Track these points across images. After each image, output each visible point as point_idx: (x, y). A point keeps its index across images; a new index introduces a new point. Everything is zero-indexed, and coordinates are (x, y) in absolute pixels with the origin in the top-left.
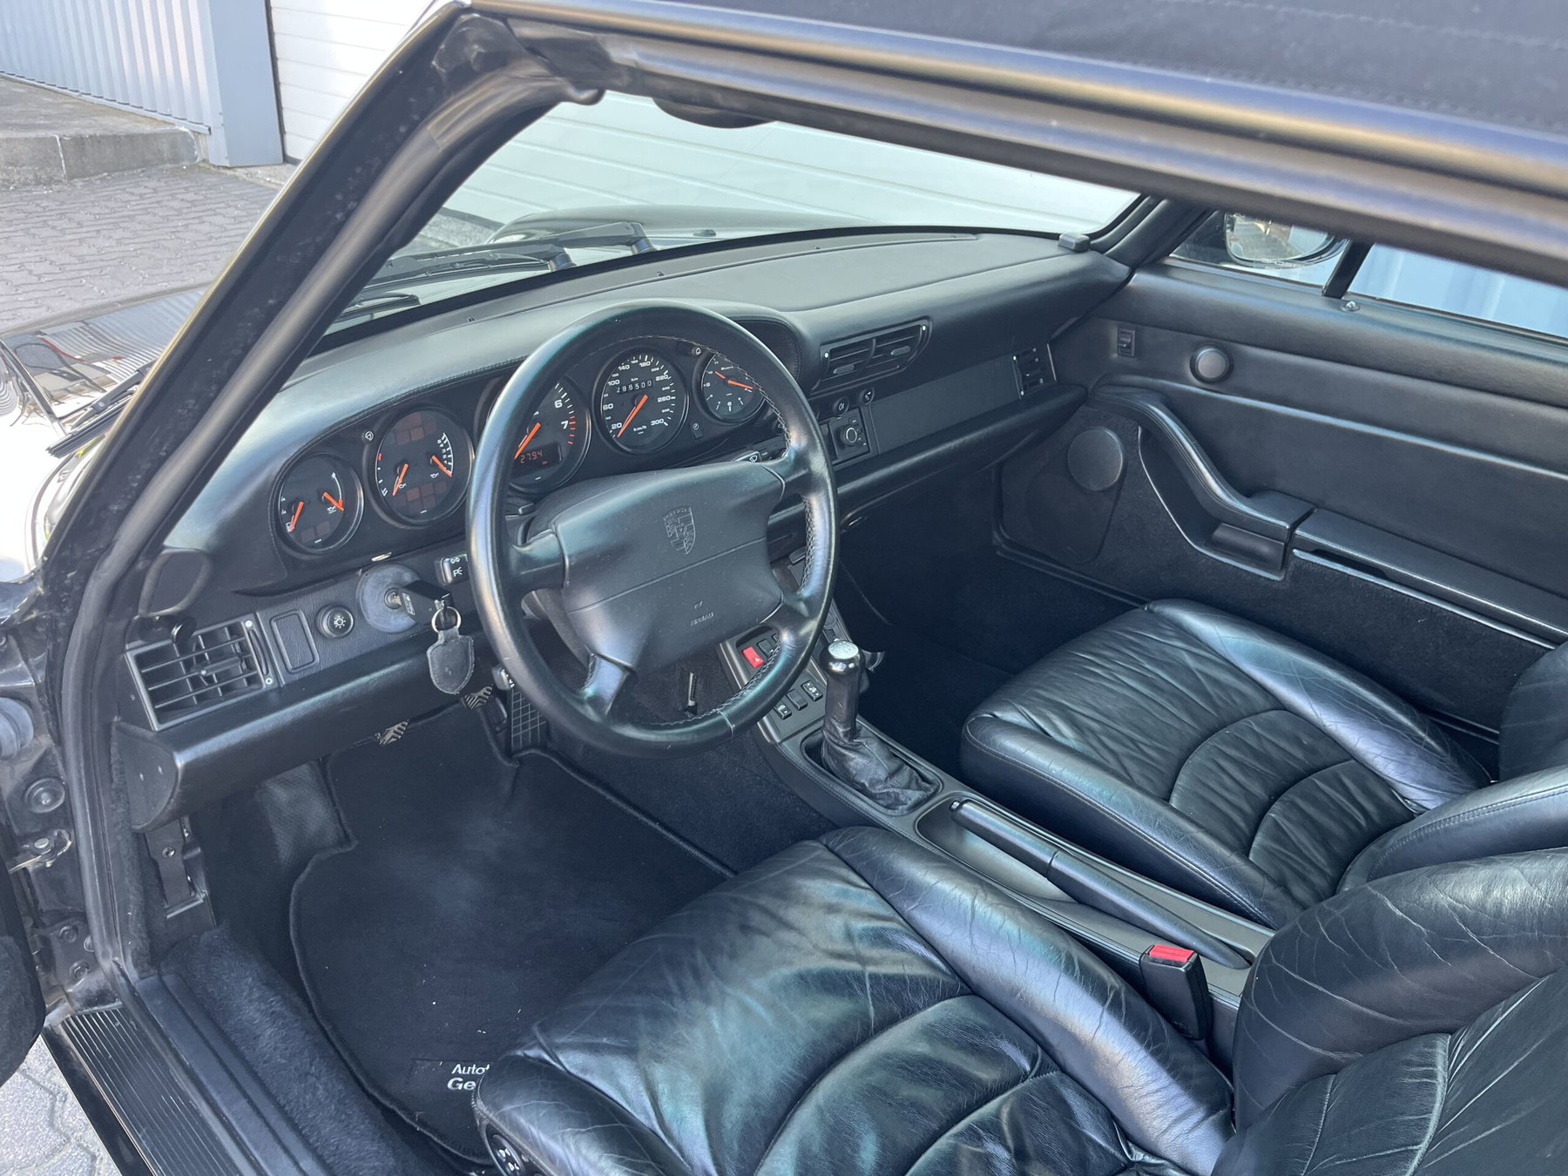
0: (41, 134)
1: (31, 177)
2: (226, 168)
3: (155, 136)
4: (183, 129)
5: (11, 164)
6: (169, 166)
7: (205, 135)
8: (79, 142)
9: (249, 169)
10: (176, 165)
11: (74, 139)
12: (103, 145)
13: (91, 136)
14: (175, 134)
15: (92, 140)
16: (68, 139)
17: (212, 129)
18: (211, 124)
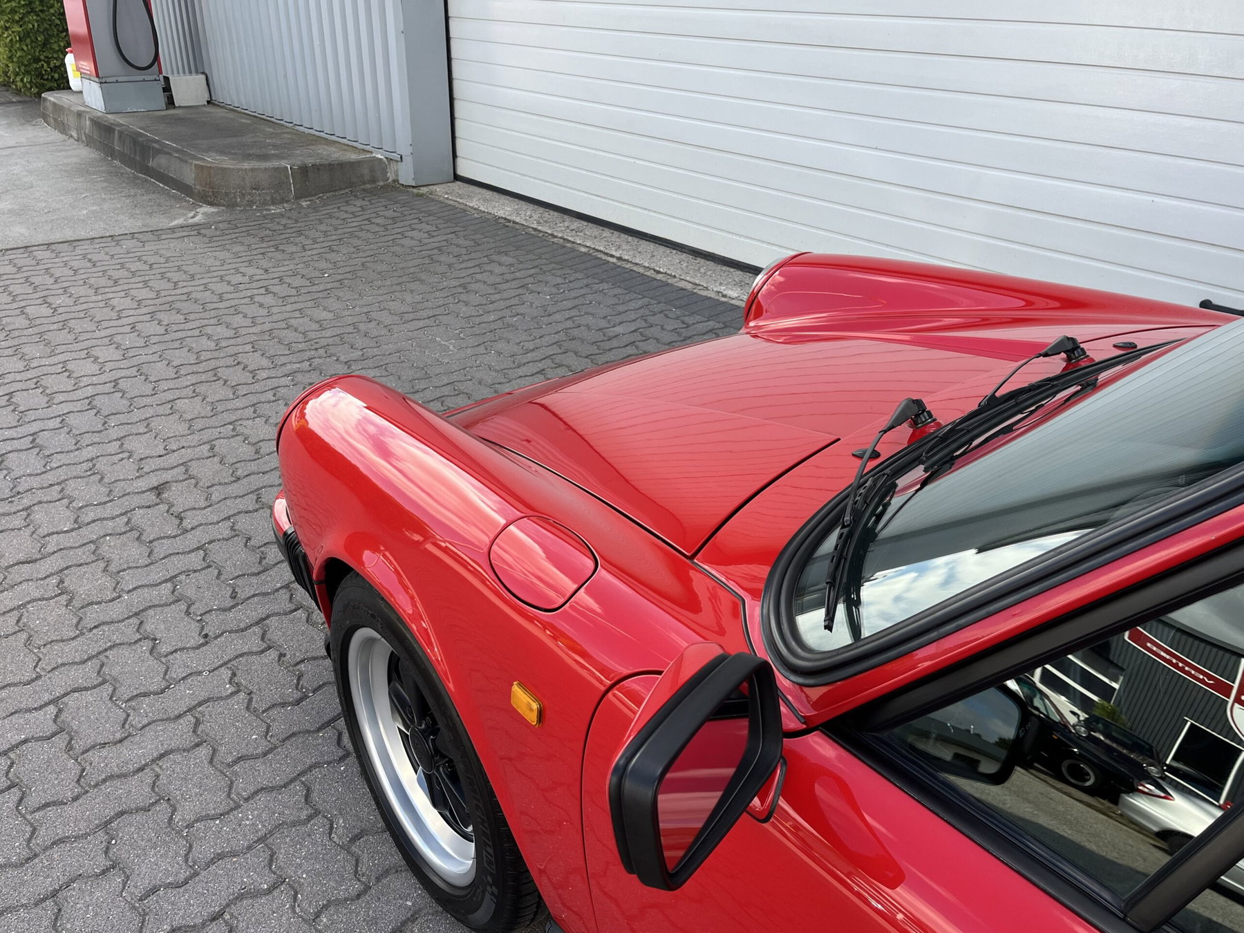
0: (275, 163)
1: (268, 198)
2: (413, 187)
3: (358, 163)
4: (379, 156)
5: (255, 189)
6: (368, 186)
7: (397, 161)
8: (304, 170)
9: (431, 187)
10: (374, 186)
11: (300, 168)
12: (321, 172)
13: (313, 165)
14: (374, 161)
15: (314, 168)
16: (296, 168)
17: (403, 157)
18: (403, 153)
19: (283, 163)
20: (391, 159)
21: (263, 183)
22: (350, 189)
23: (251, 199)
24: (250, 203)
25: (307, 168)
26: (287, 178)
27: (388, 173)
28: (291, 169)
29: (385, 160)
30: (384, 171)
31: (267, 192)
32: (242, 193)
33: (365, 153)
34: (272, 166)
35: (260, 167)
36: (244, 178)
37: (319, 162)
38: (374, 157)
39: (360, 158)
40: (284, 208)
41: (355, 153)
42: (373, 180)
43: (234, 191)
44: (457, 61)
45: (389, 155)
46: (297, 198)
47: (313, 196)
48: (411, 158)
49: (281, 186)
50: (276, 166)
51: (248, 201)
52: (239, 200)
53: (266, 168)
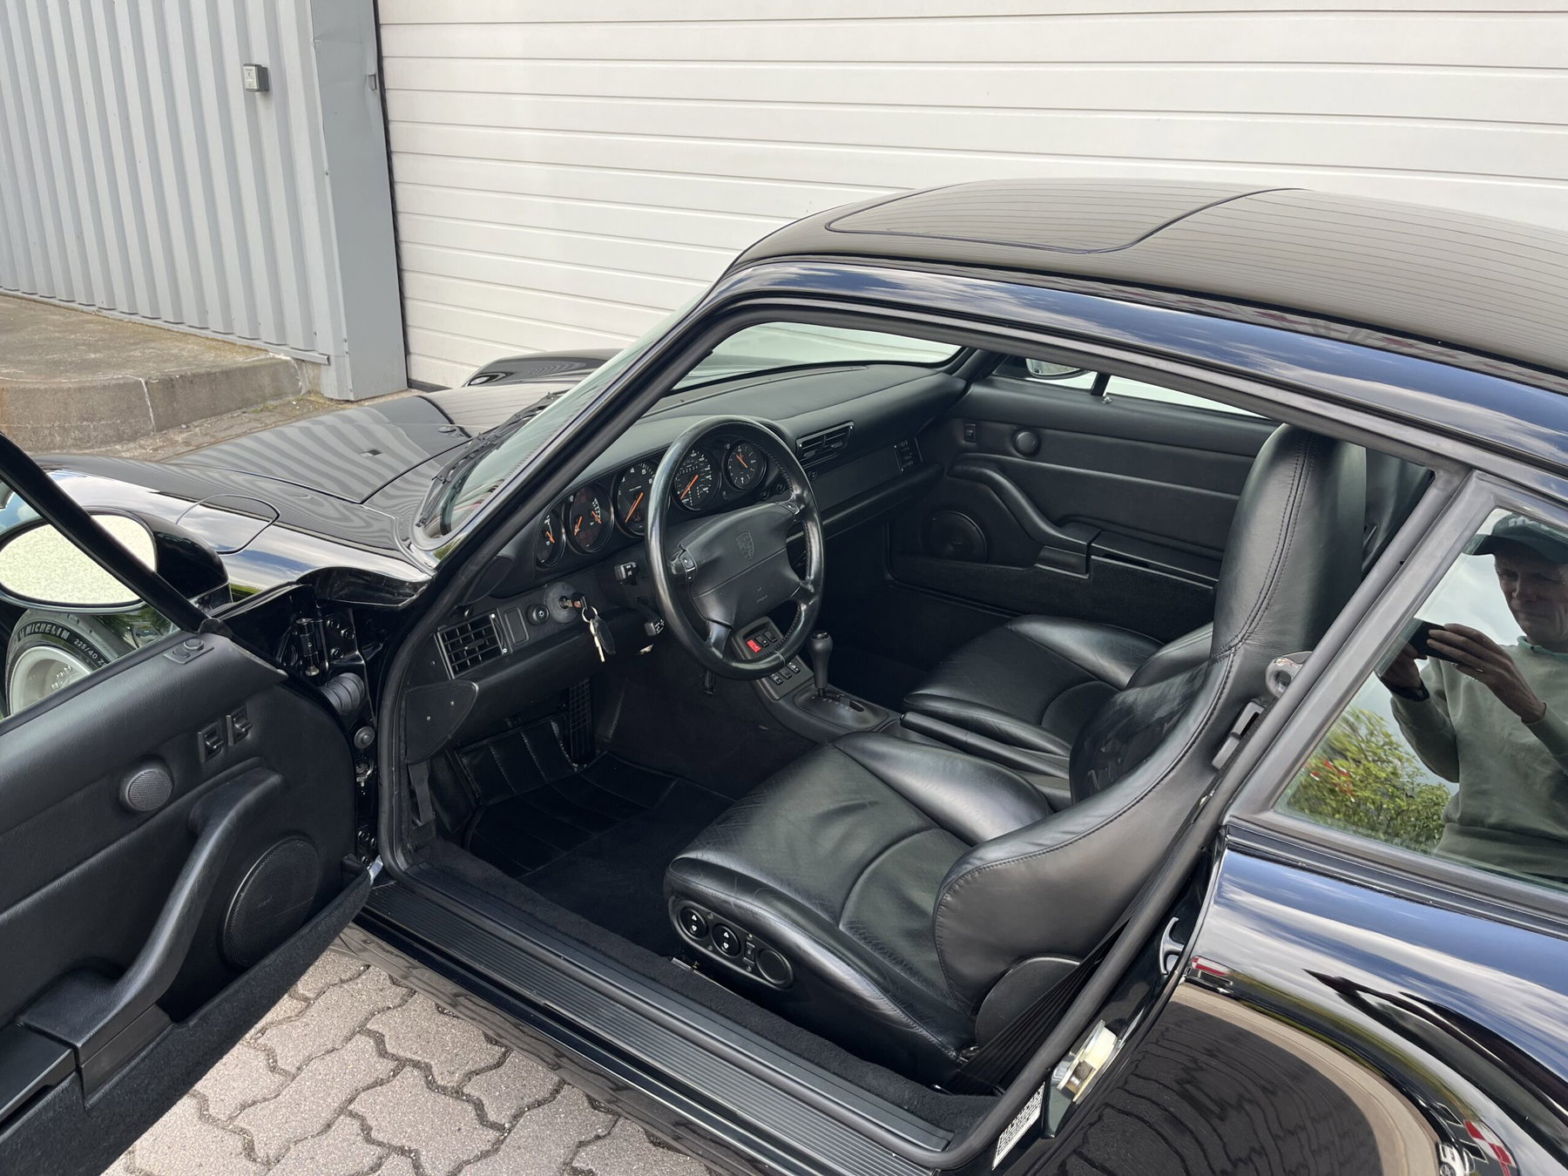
0: (112, 376)
1: (111, 433)
3: (251, 370)
4: (282, 357)
5: (87, 419)
6: (271, 403)
7: (318, 364)
8: (168, 385)
10: (282, 402)
11: (163, 382)
12: (196, 386)
13: (181, 376)
14: (277, 365)
15: (183, 381)
16: (154, 381)
17: (332, 358)
18: (331, 353)
19: (129, 374)
20: (303, 361)
21: (101, 409)
22: (244, 410)
23: (81, 436)
24: (79, 443)
25: (172, 380)
26: (140, 399)
27: (299, 380)
28: (146, 383)
29: (293, 362)
30: (294, 380)
31: (109, 422)
32: (65, 429)
33: (255, 352)
34: (114, 382)
35: (94, 384)
36: (65, 404)
37: (188, 370)
38: (273, 358)
39: (253, 361)
40: (142, 447)
41: (237, 352)
42: (278, 394)
43: (49, 425)
44: (406, 215)
45: (302, 355)
46: (161, 428)
47: (184, 423)
48: (347, 359)
49: (132, 412)
50: (121, 382)
51: (75, 439)
52: (58, 439)
53: (105, 386)
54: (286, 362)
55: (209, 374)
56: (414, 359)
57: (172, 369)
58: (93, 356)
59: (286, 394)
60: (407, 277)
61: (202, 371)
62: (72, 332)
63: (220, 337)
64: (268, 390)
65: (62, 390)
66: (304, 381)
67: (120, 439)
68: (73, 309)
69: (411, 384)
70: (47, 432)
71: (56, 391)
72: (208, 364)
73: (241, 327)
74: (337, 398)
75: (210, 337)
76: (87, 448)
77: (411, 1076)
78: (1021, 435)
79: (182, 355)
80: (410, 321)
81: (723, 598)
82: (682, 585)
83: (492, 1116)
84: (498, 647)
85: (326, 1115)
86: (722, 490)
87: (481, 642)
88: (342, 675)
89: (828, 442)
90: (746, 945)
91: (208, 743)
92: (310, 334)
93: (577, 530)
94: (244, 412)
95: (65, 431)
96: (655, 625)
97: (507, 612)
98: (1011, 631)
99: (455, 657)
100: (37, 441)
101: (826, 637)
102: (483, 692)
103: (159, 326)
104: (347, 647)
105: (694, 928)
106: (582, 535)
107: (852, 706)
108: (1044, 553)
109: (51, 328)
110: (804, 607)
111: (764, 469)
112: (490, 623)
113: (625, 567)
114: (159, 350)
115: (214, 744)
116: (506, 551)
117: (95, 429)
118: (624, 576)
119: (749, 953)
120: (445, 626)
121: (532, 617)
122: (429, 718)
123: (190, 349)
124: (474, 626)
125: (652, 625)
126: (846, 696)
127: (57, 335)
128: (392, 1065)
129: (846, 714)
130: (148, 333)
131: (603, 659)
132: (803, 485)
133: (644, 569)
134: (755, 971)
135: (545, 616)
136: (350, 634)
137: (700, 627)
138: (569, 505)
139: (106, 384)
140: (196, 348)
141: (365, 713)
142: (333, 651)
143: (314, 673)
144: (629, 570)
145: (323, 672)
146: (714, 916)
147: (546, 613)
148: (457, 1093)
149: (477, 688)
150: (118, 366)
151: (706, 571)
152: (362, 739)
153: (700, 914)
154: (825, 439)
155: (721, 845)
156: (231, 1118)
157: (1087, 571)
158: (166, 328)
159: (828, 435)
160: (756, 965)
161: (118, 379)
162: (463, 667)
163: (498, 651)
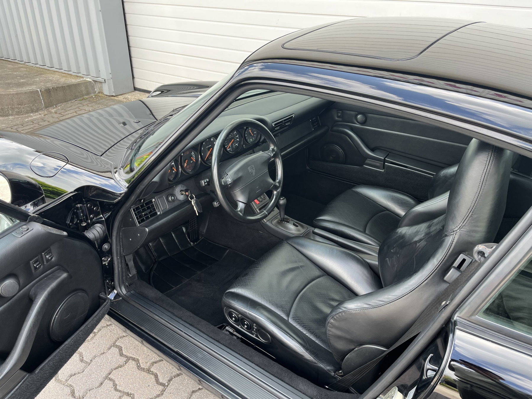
0: (28, 88)
1: (29, 109)
2: (113, 96)
3: (78, 84)
4: (89, 80)
5: (20, 105)
6: (86, 97)
7: (101, 82)
8: (48, 91)
9: (124, 96)
10: (89, 96)
11: (46, 90)
12: (58, 91)
13: (53, 88)
14: (87, 83)
15: (54, 90)
16: (43, 90)
17: (106, 80)
18: (106, 78)
19: (34, 88)
20: (96, 81)
21: (25, 101)
22: (76, 99)
23: (18, 111)
24: (18, 113)
25: (49, 89)
26: (38, 96)
27: (95, 88)
28: (40, 91)
29: (92, 81)
30: (93, 87)
31: (28, 105)
32: (12, 108)
33: (79, 78)
34: (29, 91)
35: (22, 92)
36: (12, 99)
37: (55, 85)
38: (86, 80)
39: (78, 81)
40: (40, 114)
41: (73, 78)
42: (88, 93)
43: (7, 107)
44: (131, 26)
45: (95, 79)
46: (46, 107)
47: (55, 105)
48: (112, 80)
49: (36, 102)
50: (31, 91)
51: (16, 112)
52: (11, 112)
53: (25, 92)
54: (90, 82)
55: (62, 87)
56: (136, 80)
57: (49, 85)
58: (22, 81)
59: (91, 93)
60: (132, 49)
61: (60, 86)
62: (15, 71)
63: (66, 72)
64: (84, 92)
65: (11, 94)
66: (97, 89)
67: (32, 111)
68: (16, 63)
69: (135, 89)
70: (6, 109)
71: (8, 95)
72: (62, 83)
73: (74, 69)
74: (108, 95)
75: (63, 72)
76: (21, 115)
77: (132, 363)
78: (359, 116)
79: (53, 80)
80: (134, 66)
81: (243, 192)
82: (227, 189)
83: (161, 380)
84: (156, 212)
85: (100, 380)
86: (243, 145)
87: (149, 211)
88: (95, 225)
89: (284, 123)
90: (253, 327)
91: (35, 265)
92: (98, 71)
93: (185, 165)
94: (76, 101)
95: (13, 109)
96: (216, 203)
97: (159, 198)
98: (354, 191)
99: (139, 217)
100: (3, 113)
101: (284, 199)
102: (150, 232)
103: (45, 68)
104: (97, 214)
105: (234, 319)
106: (188, 167)
107: (294, 225)
108: (367, 162)
109: (8, 70)
110: (275, 192)
111: (259, 136)
112: (153, 203)
113: (204, 181)
114: (45, 78)
115: (37, 265)
116: (156, 179)
117: (23, 108)
118: (204, 185)
119: (254, 330)
120: (134, 206)
121: (169, 199)
122: (131, 239)
123: (56, 77)
124: (147, 204)
125: (215, 203)
126: (292, 220)
127: (10, 73)
128: (125, 359)
129: (291, 228)
130: (41, 71)
131: (197, 215)
132: (275, 145)
133: (211, 182)
134: (257, 336)
135: (174, 199)
136: (98, 209)
137: (234, 204)
138: (181, 156)
139: (26, 91)
140: (58, 77)
141: (105, 239)
142: (91, 216)
143: (84, 225)
144: (206, 182)
145: (88, 224)
146: (241, 316)
147: (174, 197)
148: (149, 371)
149: (147, 230)
150: (31, 84)
151: (236, 182)
152: (105, 248)
153: (236, 315)
154: (284, 122)
155: (244, 285)
156: (67, 380)
157: (384, 168)
158: (48, 69)
159: (285, 120)
160: (257, 334)
161: (31, 89)
162: (143, 221)
163: (156, 213)
